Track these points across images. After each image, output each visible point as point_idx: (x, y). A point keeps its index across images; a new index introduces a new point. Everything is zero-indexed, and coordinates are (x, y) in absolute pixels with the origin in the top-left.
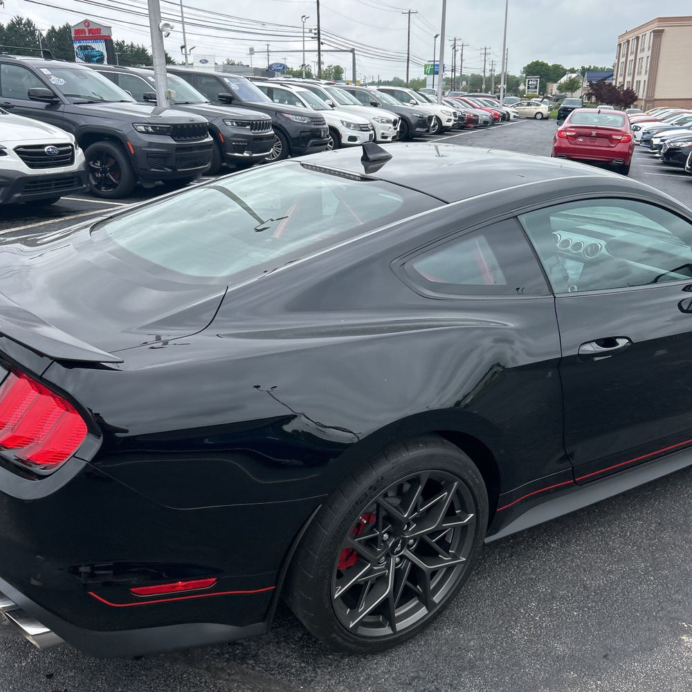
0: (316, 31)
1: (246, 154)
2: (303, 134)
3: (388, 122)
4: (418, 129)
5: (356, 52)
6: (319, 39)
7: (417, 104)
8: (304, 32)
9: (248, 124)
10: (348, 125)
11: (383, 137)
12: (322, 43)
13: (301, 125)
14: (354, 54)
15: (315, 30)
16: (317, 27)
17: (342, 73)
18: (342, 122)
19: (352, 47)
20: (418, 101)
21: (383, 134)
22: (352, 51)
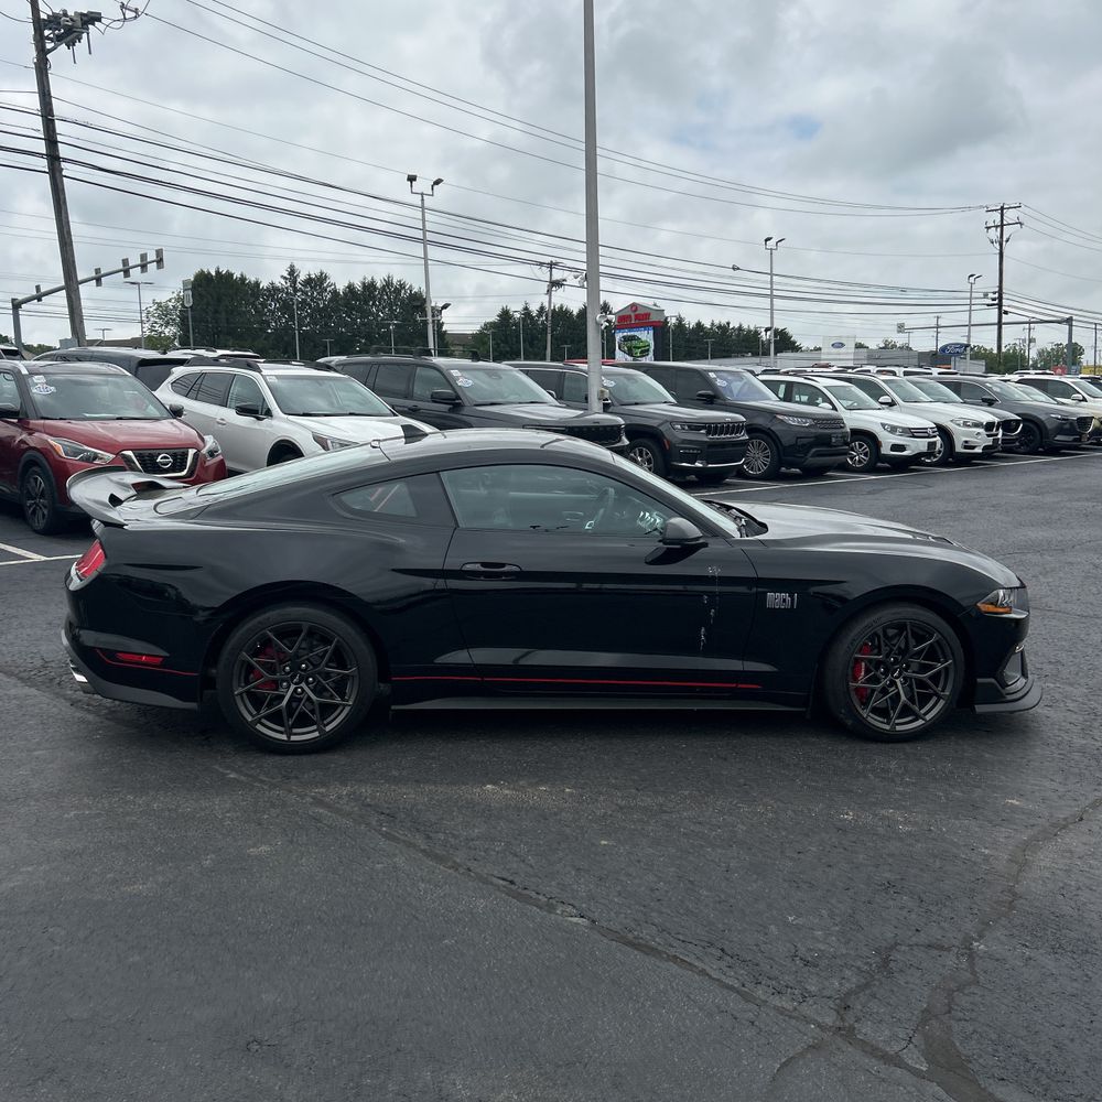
0: (997, 295)
1: (698, 465)
3: (977, 425)
4: (1059, 438)
5: (1074, 323)
6: (1000, 306)
7: (1084, 400)
8: (971, 298)
9: (703, 428)
10: (893, 429)
11: (966, 447)
12: (1006, 313)
14: (1071, 326)
15: (995, 293)
16: (997, 289)
17: (1081, 354)
19: (1068, 316)
20: (1086, 396)
21: (966, 442)
22: (1069, 321)
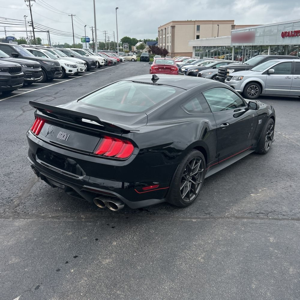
0: (31, 23)
1: (32, 79)
2: (52, 70)
3: (82, 64)
4: (92, 66)
5: (50, 32)
6: (33, 26)
7: (88, 56)
8: (26, 23)
9: (32, 66)
10: (68, 65)
11: (81, 70)
12: (35, 28)
13: (50, 66)
14: (49, 33)
15: (31, 22)
16: (31, 21)
18: (65, 64)
19: (48, 30)
20: (88, 54)
21: (81, 69)
22: (48, 32)
